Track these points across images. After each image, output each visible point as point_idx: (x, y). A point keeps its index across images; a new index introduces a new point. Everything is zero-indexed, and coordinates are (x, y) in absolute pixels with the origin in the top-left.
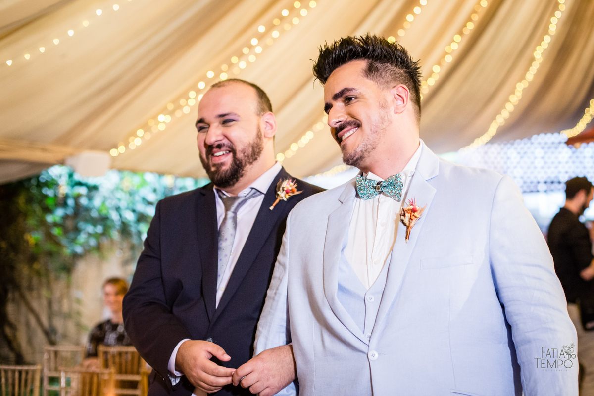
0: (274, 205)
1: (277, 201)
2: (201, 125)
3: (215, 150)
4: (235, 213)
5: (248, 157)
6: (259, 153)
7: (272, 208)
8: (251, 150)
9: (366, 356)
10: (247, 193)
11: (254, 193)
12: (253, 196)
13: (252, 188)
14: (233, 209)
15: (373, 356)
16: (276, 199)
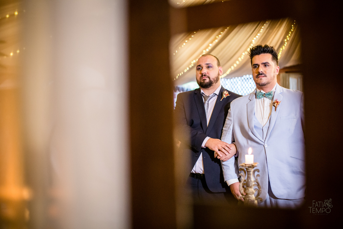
0: (222, 99)
1: (223, 98)
2: (199, 67)
3: (204, 76)
4: (208, 102)
5: (215, 81)
6: (218, 80)
7: (221, 100)
8: (216, 79)
9: (263, 146)
10: (212, 95)
11: (215, 95)
12: (214, 96)
13: (214, 94)
14: (208, 100)
15: (266, 146)
16: (222, 97)
